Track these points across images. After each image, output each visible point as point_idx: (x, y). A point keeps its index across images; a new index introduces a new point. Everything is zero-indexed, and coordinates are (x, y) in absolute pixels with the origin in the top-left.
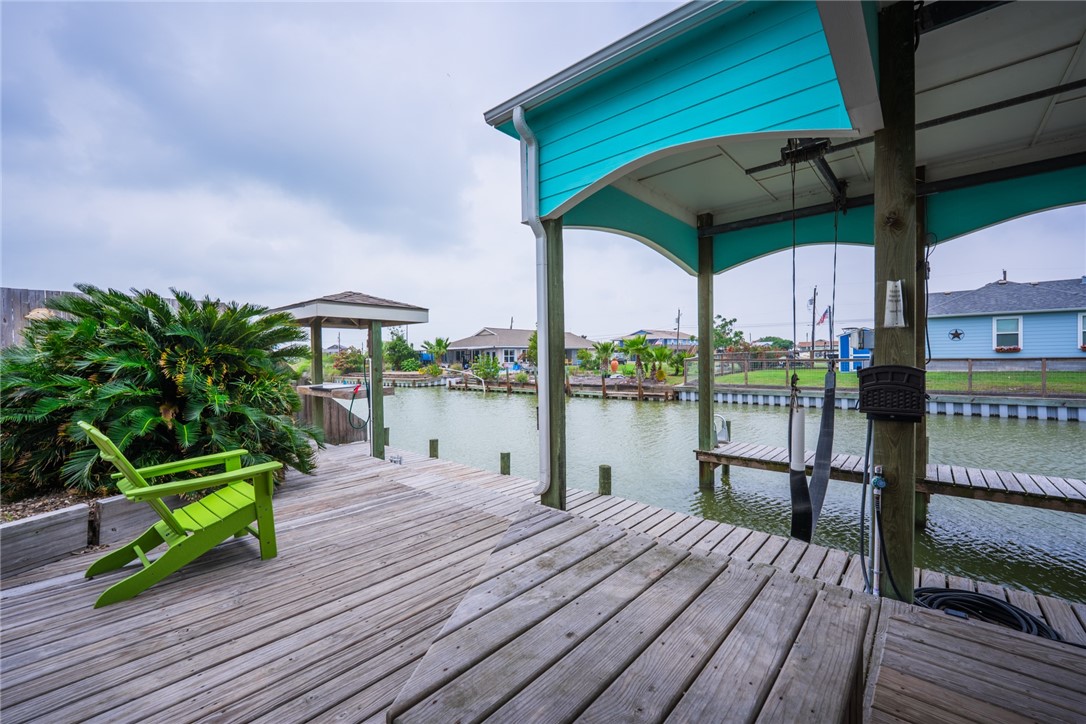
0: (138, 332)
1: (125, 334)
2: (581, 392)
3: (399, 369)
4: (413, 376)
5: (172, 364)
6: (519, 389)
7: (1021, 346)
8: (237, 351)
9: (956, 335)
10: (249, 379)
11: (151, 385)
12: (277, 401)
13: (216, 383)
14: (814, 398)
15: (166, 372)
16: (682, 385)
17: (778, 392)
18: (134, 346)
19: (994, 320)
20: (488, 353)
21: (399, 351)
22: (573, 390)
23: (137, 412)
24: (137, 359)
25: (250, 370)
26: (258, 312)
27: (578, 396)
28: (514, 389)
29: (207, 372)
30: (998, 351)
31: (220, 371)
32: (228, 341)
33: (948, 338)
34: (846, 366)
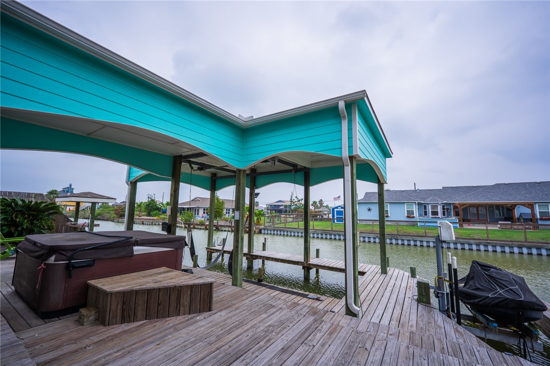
0: (8, 208)
1: (4, 209)
2: (224, 229)
3: (150, 216)
4: (153, 219)
5: (16, 217)
6: (199, 227)
7: (389, 215)
8: (35, 213)
9: (369, 210)
10: (38, 220)
11: (10, 221)
12: (44, 226)
13: (27, 221)
15: (14, 218)
16: (263, 227)
18: (7, 212)
20: (195, 210)
21: (152, 207)
22: (220, 228)
23: (5, 228)
24: (7, 215)
25: (38, 218)
26: (44, 203)
27: (222, 230)
28: (196, 227)
29: (25, 218)
31: (29, 218)
32: (34, 211)
33: (367, 211)
34: (334, 221)
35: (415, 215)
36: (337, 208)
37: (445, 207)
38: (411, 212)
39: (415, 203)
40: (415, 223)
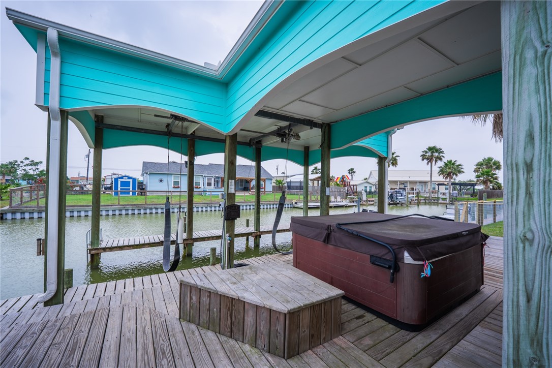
7: (180, 186)
9: (161, 181)
14: (108, 210)
16: (7, 208)
17: (87, 209)
19: (173, 175)
30: (174, 187)
33: (158, 182)
34: (116, 194)
35: (201, 186)
36: (122, 178)
37: (216, 180)
38: (198, 183)
39: (202, 176)
40: (200, 193)
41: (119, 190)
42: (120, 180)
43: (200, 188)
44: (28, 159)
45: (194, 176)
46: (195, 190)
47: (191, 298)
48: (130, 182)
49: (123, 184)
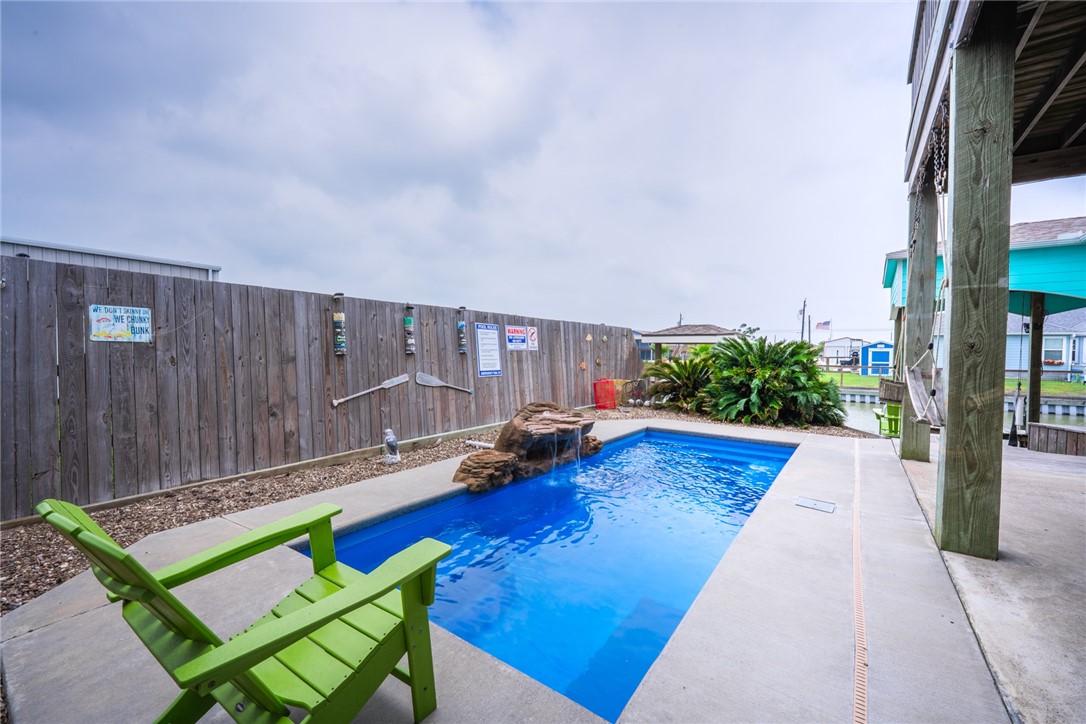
34: (865, 372)
35: (1064, 360)
36: (875, 346)
38: (1058, 354)
39: (1069, 336)
40: (1063, 376)
41: (870, 365)
42: (871, 350)
43: (1061, 364)
44: (745, 325)
45: (1044, 338)
46: (1045, 368)
47: (1039, 435)
48: (888, 353)
49: (878, 356)
